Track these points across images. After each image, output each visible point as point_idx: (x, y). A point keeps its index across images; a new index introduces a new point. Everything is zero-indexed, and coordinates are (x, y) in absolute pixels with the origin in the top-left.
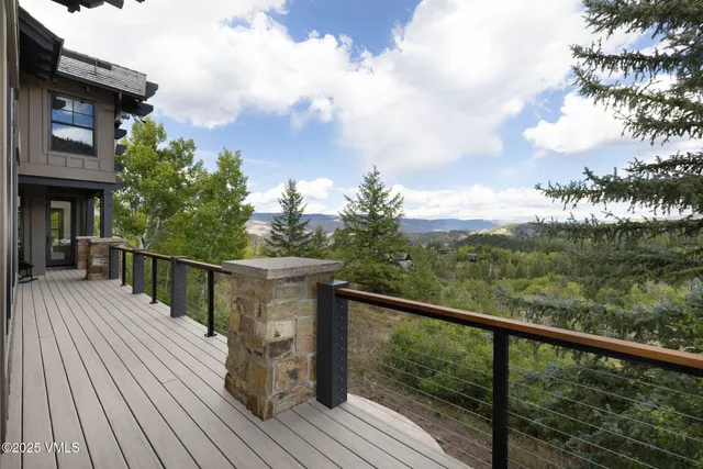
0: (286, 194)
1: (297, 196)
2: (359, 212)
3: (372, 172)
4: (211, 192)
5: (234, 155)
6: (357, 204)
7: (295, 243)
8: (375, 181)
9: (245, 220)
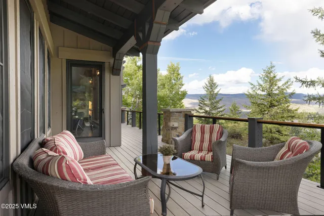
0: (207, 83)
1: (215, 84)
2: (260, 92)
3: (269, 65)
4: (164, 85)
5: (176, 65)
6: (258, 87)
7: (213, 112)
8: (271, 72)
9: (182, 99)
